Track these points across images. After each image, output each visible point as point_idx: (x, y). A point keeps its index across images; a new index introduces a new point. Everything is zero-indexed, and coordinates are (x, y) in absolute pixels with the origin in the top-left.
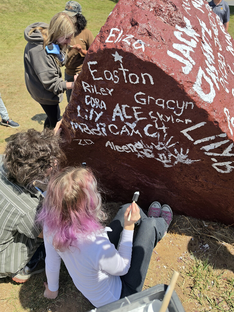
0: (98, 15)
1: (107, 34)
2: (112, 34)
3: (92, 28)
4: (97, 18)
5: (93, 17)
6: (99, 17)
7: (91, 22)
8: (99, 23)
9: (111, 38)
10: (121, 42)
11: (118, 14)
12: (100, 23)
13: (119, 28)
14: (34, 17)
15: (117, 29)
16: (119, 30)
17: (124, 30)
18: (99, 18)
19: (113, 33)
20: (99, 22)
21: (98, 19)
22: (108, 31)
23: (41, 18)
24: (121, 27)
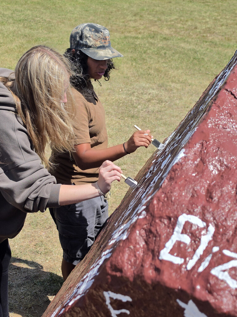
0: (155, 6)
1: (168, 227)
2: (182, 233)
3: (140, 33)
4: (153, 11)
5: (145, 9)
6: (158, 9)
7: (140, 19)
8: (156, 22)
9: (179, 250)
10: (206, 276)
11: (203, 161)
12: (158, 23)
13: (204, 219)
14: (25, 4)
15: (196, 221)
16: (202, 224)
17: (217, 226)
18: (156, 12)
19: (184, 231)
20: (156, 19)
21: (154, 13)
22: (169, 218)
23: (38, 7)
24: (209, 216)
